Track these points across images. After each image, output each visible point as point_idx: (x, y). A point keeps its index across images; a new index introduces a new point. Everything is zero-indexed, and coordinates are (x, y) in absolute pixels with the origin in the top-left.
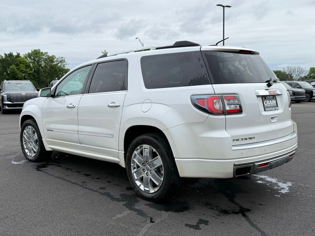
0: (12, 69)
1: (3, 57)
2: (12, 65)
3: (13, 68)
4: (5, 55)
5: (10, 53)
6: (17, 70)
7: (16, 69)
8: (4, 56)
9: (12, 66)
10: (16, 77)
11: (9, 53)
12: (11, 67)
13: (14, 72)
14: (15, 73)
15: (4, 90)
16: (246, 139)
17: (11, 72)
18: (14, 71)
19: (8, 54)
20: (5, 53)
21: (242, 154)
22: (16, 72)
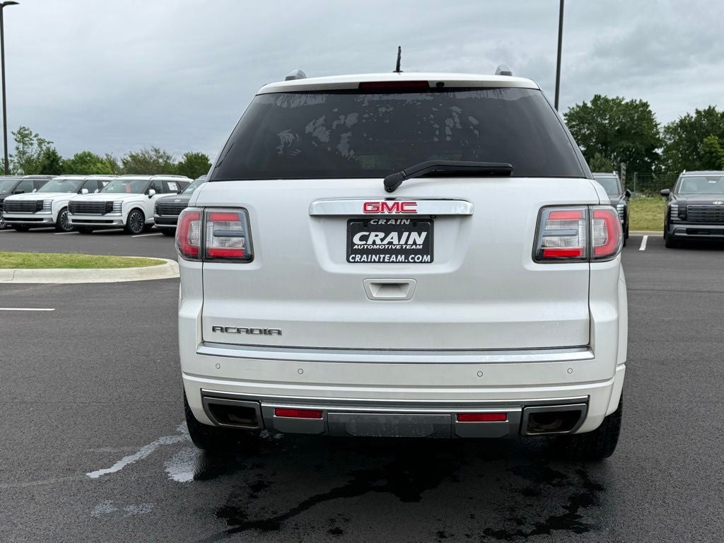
0: (707, 146)
1: (692, 117)
2: (709, 135)
3: (711, 144)
4: (698, 112)
5: (710, 107)
6: (721, 148)
7: (718, 146)
8: (694, 115)
9: (709, 137)
10: (717, 165)
11: (707, 108)
12: (705, 140)
13: (711, 153)
14: (715, 154)
15: (677, 194)
16: (250, 331)
17: (706, 153)
18: (713, 150)
19: (704, 111)
20: (697, 110)
21: (218, 367)
22: (716, 152)
